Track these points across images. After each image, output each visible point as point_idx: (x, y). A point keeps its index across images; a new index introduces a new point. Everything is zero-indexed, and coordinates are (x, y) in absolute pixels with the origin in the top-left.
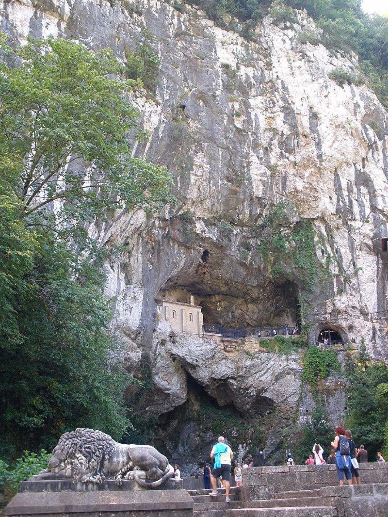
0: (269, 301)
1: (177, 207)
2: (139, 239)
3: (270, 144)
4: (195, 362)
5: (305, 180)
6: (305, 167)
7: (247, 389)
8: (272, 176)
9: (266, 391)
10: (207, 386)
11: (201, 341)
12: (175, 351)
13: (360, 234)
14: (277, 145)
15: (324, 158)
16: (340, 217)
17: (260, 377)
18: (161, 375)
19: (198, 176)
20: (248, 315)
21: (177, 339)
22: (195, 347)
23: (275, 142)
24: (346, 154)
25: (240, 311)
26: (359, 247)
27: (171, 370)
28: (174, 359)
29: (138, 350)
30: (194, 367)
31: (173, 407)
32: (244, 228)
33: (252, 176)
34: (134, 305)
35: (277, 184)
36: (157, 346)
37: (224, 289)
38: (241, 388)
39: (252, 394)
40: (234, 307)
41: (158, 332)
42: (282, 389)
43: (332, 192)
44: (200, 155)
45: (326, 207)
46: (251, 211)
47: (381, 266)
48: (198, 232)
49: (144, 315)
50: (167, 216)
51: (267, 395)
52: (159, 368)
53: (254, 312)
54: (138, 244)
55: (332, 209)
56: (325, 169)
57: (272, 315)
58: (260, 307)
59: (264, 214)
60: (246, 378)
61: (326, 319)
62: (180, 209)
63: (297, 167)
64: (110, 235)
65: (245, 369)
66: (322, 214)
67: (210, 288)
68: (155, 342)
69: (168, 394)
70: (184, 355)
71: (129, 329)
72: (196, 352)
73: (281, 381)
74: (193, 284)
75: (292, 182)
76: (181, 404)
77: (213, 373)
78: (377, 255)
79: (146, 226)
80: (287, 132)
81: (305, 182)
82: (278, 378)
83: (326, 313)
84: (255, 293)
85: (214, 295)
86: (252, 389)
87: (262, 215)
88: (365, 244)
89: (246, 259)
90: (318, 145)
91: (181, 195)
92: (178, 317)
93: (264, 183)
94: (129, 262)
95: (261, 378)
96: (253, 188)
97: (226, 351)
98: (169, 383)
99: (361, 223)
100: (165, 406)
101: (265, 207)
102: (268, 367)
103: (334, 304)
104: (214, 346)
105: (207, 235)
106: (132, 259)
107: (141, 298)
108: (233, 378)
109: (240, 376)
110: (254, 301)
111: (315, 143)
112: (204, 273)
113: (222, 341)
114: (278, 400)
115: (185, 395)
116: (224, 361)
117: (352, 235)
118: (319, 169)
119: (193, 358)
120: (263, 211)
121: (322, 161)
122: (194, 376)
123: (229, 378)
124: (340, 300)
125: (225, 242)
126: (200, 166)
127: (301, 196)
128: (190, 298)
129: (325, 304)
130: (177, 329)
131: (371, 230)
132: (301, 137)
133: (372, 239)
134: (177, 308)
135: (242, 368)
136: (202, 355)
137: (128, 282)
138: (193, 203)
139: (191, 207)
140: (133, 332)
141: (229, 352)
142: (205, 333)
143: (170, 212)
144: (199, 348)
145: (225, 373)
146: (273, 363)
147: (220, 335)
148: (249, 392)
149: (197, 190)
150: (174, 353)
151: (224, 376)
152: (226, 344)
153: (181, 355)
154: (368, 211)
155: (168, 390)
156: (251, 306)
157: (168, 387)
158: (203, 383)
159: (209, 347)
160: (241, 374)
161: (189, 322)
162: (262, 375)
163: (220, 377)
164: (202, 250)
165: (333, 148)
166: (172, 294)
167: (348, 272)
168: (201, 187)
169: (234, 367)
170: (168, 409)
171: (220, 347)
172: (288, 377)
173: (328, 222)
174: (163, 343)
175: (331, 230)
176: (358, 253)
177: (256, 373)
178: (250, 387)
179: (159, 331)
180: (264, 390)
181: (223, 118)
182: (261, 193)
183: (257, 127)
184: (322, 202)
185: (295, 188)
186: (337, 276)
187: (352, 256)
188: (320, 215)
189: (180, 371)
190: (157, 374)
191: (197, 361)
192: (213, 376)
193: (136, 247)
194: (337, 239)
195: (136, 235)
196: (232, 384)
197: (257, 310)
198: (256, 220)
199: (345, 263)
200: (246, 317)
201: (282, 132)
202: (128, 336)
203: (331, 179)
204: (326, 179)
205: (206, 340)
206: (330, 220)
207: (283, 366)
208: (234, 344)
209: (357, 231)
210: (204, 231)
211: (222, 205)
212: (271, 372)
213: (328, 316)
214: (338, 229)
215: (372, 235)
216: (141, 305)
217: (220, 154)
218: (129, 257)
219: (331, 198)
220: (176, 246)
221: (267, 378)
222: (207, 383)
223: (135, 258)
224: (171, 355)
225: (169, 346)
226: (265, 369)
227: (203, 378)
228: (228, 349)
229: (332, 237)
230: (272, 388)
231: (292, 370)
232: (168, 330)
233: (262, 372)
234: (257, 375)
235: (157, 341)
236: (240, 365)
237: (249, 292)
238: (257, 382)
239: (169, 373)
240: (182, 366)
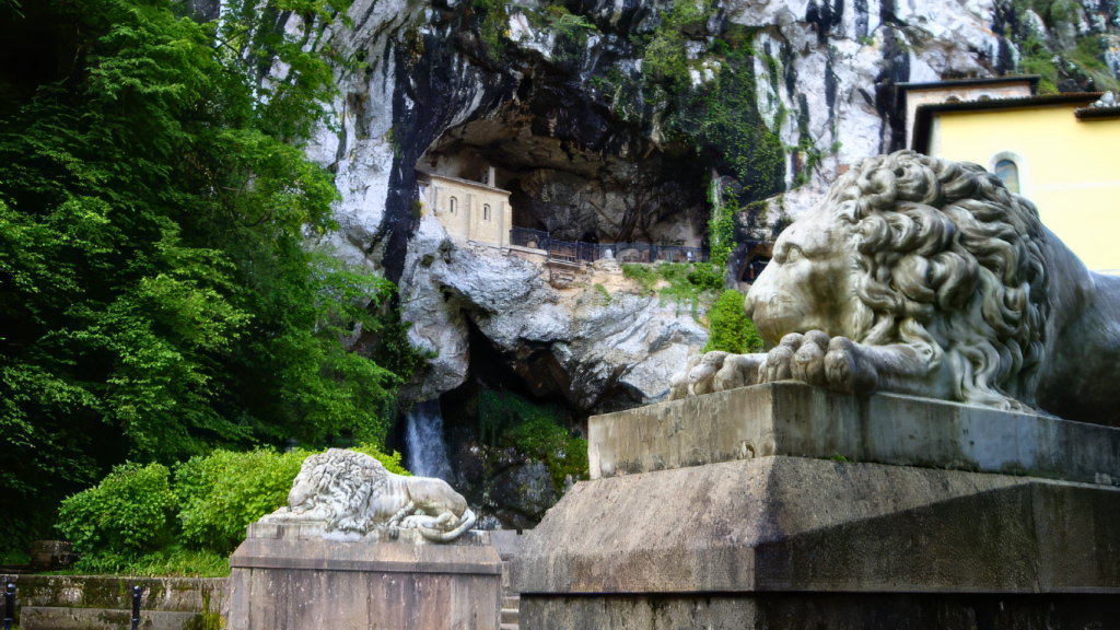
0: (649, 190)
2: (389, 45)
4: (489, 303)
7: (592, 365)
9: (629, 371)
10: (511, 355)
11: (506, 263)
12: (450, 280)
13: (852, 69)
16: (814, 29)
17: (620, 342)
18: (418, 326)
20: (603, 214)
21: (457, 255)
22: (492, 275)
25: (588, 205)
26: (846, 96)
27: (440, 316)
28: (447, 297)
29: (376, 274)
30: (487, 314)
31: (438, 391)
32: (611, 36)
34: (372, 182)
36: (414, 266)
37: (559, 157)
38: (577, 363)
39: (600, 377)
40: (578, 195)
41: (419, 241)
42: (662, 371)
45: (787, 6)
47: (888, 138)
48: (513, 39)
49: (392, 203)
51: (631, 380)
52: (416, 312)
53: (617, 211)
54: (386, 57)
55: (797, 11)
57: (654, 219)
58: (631, 200)
59: (654, 10)
60: (593, 344)
61: (762, 236)
64: (329, 35)
65: (589, 326)
66: (778, 19)
67: (530, 154)
68: (410, 259)
69: (431, 366)
70: (469, 289)
71: (360, 230)
72: (493, 284)
73: (660, 355)
74: (496, 144)
76: (456, 386)
77: (524, 328)
78: (882, 115)
79: (407, 19)
82: (657, 346)
83: (764, 225)
85: (539, 168)
86: (602, 366)
88: (862, 91)
89: (609, 101)
92: (461, 211)
94: (367, 91)
95: (620, 346)
97: (553, 286)
98: (434, 344)
99: (857, 46)
100: (424, 389)
102: (638, 323)
103: (782, 208)
104: (529, 273)
105: (531, 45)
106: (373, 86)
107: (387, 167)
108: (564, 342)
109: (579, 338)
110: (620, 187)
112: (520, 124)
113: (548, 265)
114: (651, 392)
115: (464, 370)
116: (548, 307)
117: (836, 70)
119: (486, 294)
122: (486, 331)
123: (555, 341)
124: (795, 202)
128: (486, 172)
129: (763, 208)
130: (457, 236)
131: (877, 64)
133: (875, 82)
134: (460, 192)
135: (585, 322)
136: (504, 290)
137: (363, 133)
140: (366, 237)
141: (560, 288)
142: (514, 247)
144: (497, 277)
145: (549, 329)
146: (648, 316)
147: (545, 252)
148: (596, 370)
150: (448, 282)
151: (545, 336)
152: (556, 271)
153: (462, 288)
154: (874, 20)
155: (432, 356)
156: (611, 197)
157: (433, 349)
158: (503, 348)
159: (519, 275)
160: (581, 334)
161: (482, 222)
162: (623, 341)
163: (537, 336)
164: (519, 76)
166: (451, 160)
167: (819, 146)
169: (568, 319)
170: (428, 395)
171: (541, 277)
172: (677, 346)
173: (788, 37)
174: (427, 262)
175: (793, 57)
176: (842, 108)
177: (612, 334)
178: (598, 362)
179: (420, 237)
180: (624, 369)
186: (795, 152)
187: (831, 113)
188: (769, 20)
189: (458, 321)
190: (409, 325)
191: (494, 302)
192: (524, 334)
193: (382, 61)
194: (802, 75)
195: (383, 39)
196: (562, 354)
197: (623, 206)
199: (814, 125)
200: (601, 217)
202: (357, 243)
205: (514, 259)
206: (793, 34)
207: (667, 324)
208: (572, 273)
209: (846, 62)
210: (525, 38)
212: (641, 334)
213: (767, 232)
214: (806, 52)
215: (876, 72)
216: (386, 182)
218: (367, 81)
220: (465, 65)
221: (633, 346)
222: (511, 348)
223: (381, 84)
224: (443, 287)
225: (440, 268)
226: (632, 328)
227: (504, 337)
228: (558, 282)
229: (792, 68)
230: (642, 366)
231: (686, 333)
232: (440, 237)
233: (623, 335)
234: (614, 339)
235: (415, 257)
236: (580, 314)
237: (610, 168)
238: (613, 353)
239: (435, 323)
240: (462, 310)
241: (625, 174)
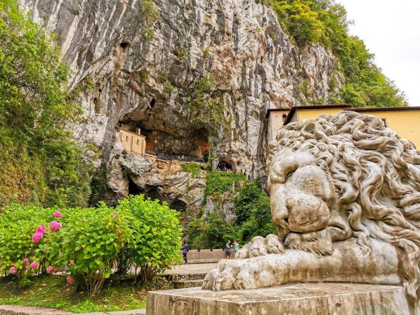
0: (189, 140)
1: (137, 66)
2: (108, 82)
3: (205, 35)
4: (137, 173)
5: (224, 64)
6: (225, 55)
7: (169, 194)
8: (204, 57)
9: (181, 196)
11: (143, 159)
12: (125, 164)
13: (253, 105)
14: (209, 36)
15: (238, 51)
16: (242, 92)
17: (179, 187)
18: (113, 179)
19: (155, 46)
21: (128, 155)
22: (139, 163)
23: (209, 34)
24: (253, 51)
25: (169, 143)
26: (250, 113)
27: (120, 176)
28: (123, 169)
29: (99, 160)
30: (136, 176)
32: (181, 89)
33: (191, 53)
34: (100, 128)
35: (206, 63)
36: (113, 158)
37: (162, 127)
38: (165, 193)
39: (172, 198)
40: (166, 140)
42: (192, 196)
43: (240, 75)
44: (158, 31)
45: (234, 84)
46: (187, 78)
47: (262, 127)
48: (150, 85)
49: (106, 136)
50: (130, 70)
51: (182, 199)
52: (112, 174)
53: (178, 146)
54: (107, 86)
55: (237, 86)
56: (238, 59)
57: (190, 149)
58: (183, 143)
59: (195, 82)
60: (170, 187)
61: (224, 155)
62: (140, 66)
63: (220, 54)
64: (87, 74)
65: (169, 181)
66: (231, 88)
67: (152, 125)
68: (112, 155)
69: (116, 193)
70: (131, 167)
71: (94, 144)
72: (139, 166)
73: (191, 191)
74: (141, 121)
75: (216, 64)
77: (148, 181)
78: (261, 120)
79: (115, 74)
80: (217, 29)
81: (223, 65)
82: (190, 189)
83: (225, 152)
84: (181, 133)
85: (154, 130)
86: (173, 194)
87: (193, 82)
88: (255, 112)
89: (179, 109)
90: (236, 41)
91: (141, 57)
92: (130, 141)
93: (198, 61)
94: (99, 97)
95: (179, 188)
96: (190, 62)
97: (158, 168)
98: (117, 185)
99: (254, 98)
100: (113, 201)
101: (196, 76)
102: (185, 181)
103: (230, 147)
104: (151, 163)
105: (156, 88)
106: (101, 96)
107: (106, 124)
108: (161, 186)
110: (180, 138)
111: (234, 40)
112: (150, 115)
113: (157, 161)
114: (188, 203)
116: (156, 174)
117: (248, 105)
118: (234, 58)
119: (136, 169)
120: (194, 79)
121: (237, 53)
122: (135, 182)
123: (158, 186)
124: (234, 145)
125: (167, 95)
126: (157, 39)
127: (220, 74)
128: (138, 130)
129: (224, 146)
130: (128, 149)
131: (261, 103)
132: (226, 34)
133: (260, 109)
134: (130, 135)
135: (168, 180)
136: (143, 168)
137: (97, 110)
138: (149, 64)
139: (148, 67)
140: (97, 146)
141: (160, 168)
142: (146, 154)
143: (133, 68)
144: (141, 164)
145: (157, 182)
146: (188, 179)
147: (156, 157)
148: (170, 196)
149: (153, 56)
150: (124, 165)
151: (155, 184)
152: (159, 163)
153: (128, 167)
154: (260, 91)
155: (117, 190)
156: (177, 141)
157: (116, 188)
158: (141, 188)
159: (148, 164)
160: (167, 184)
161: (136, 146)
162: (180, 186)
163: (152, 184)
164: (151, 99)
165: (245, 46)
166: (126, 126)
167: (242, 128)
168: (156, 55)
169: (162, 179)
171: (155, 164)
172: (197, 188)
173: (234, 94)
174: (117, 157)
175: (235, 100)
176: (249, 117)
177: (176, 184)
178: (172, 193)
179: (115, 148)
180: (180, 196)
181: (177, 8)
182: (195, 67)
183: (199, 21)
184: (233, 80)
185: (217, 68)
186: (234, 130)
187: (246, 118)
188: (229, 88)
189: (126, 178)
190: (110, 178)
191: (139, 172)
192: (148, 183)
193: (105, 87)
194: (238, 106)
195: (106, 79)
196: (160, 190)
197: (180, 144)
198: (189, 85)
199: (240, 122)
200: (173, 148)
201: (214, 28)
203: (240, 66)
204: (237, 66)
205: (146, 158)
206: (236, 93)
207: (194, 181)
208: (165, 164)
209: (251, 103)
210: (154, 85)
211: (168, 70)
212: (186, 184)
213: (226, 154)
214: (239, 100)
215: (260, 106)
216: (105, 128)
217: (172, 33)
218: (99, 94)
219: (238, 79)
220: (134, 93)
221: (183, 188)
222: (143, 188)
223: (104, 96)
224: (122, 166)
225: (121, 159)
226: (183, 183)
227: (141, 184)
228: (160, 166)
229: (235, 105)
230: (186, 195)
231: (200, 184)
232: (122, 149)
233: (181, 184)
234: (177, 186)
235: (113, 155)
236: (167, 178)
237: (178, 132)
238: (177, 190)
239: (118, 178)
240: (128, 175)
241: (182, 134)
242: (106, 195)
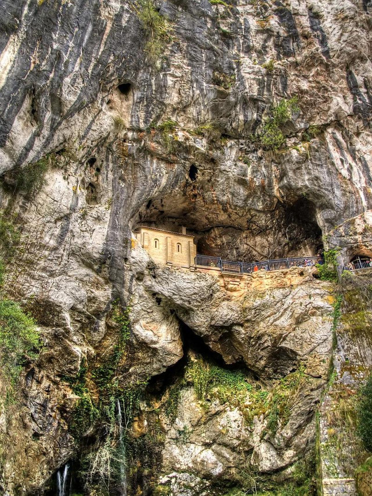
0: (280, 231)
1: (154, 116)
2: (108, 153)
3: (264, 47)
4: (186, 304)
5: (311, 79)
6: (309, 67)
7: (259, 338)
8: (268, 74)
9: (284, 339)
10: (207, 338)
11: (193, 276)
12: (157, 288)
14: (272, 47)
15: (331, 54)
16: (359, 118)
17: (275, 320)
18: (142, 322)
19: (177, 77)
20: (256, 251)
21: (159, 271)
22: (185, 284)
23: (270, 43)
24: (359, 46)
25: (245, 246)
27: (157, 315)
28: (159, 301)
29: (106, 287)
30: (187, 311)
31: (164, 367)
32: (241, 141)
33: (243, 74)
34: (97, 227)
35: (275, 84)
36: (132, 281)
37: (223, 217)
38: (250, 338)
39: (266, 345)
40: (239, 241)
41: (131, 262)
42: (306, 335)
43: (346, 91)
44: (178, 55)
45: (340, 107)
46: (245, 116)
48: (180, 140)
49: (109, 240)
50: (142, 126)
51: (287, 345)
52: (138, 313)
53: (263, 247)
54: (107, 160)
55: (347, 109)
56: (334, 66)
57: (287, 249)
58: (270, 239)
59: (263, 121)
60: (258, 323)
61: (356, 241)
62: (158, 117)
63: (299, 68)
65: (253, 312)
66: (336, 116)
68: (128, 276)
69: (155, 349)
70: (171, 295)
71: (89, 255)
72: (187, 291)
73: (303, 326)
74: (184, 214)
75: (295, 82)
76: (175, 362)
77: (212, 319)
79: (116, 137)
80: (282, 32)
81: (310, 82)
82: (299, 321)
83: (355, 233)
84: (263, 220)
85: (213, 228)
86: (266, 338)
87: (260, 121)
89: (245, 175)
90: (323, 41)
91: (157, 100)
92: (162, 246)
93: (260, 83)
94: (97, 181)
95: (277, 323)
96: (245, 88)
97: (227, 289)
98: (155, 335)
100: (155, 366)
101: (263, 110)
102: (285, 306)
103: (365, 221)
104: (210, 281)
105: (191, 143)
106: (100, 178)
107: (107, 218)
108: (238, 324)
109: (248, 321)
110: (263, 231)
111: (319, 40)
112: (195, 196)
113: (222, 276)
114: (302, 351)
115: (179, 350)
116: (226, 302)
118: (327, 66)
119: (183, 298)
120: (261, 117)
121: (329, 57)
122: (189, 324)
123: (233, 324)
125: (216, 154)
126: (179, 67)
127: (307, 97)
128: (181, 229)
129: (353, 223)
130: (159, 260)
132: (301, 38)
134: (161, 236)
135: (250, 309)
136: (195, 294)
138: (174, 110)
139: (172, 115)
140: (94, 261)
141: (232, 290)
142: (197, 266)
143: (145, 122)
144: (189, 285)
145: (228, 317)
146: (291, 302)
147: (219, 269)
148: (262, 342)
149: (177, 95)
150: (157, 291)
151: (226, 322)
152: (227, 279)
153: (166, 293)
155: (155, 343)
156: (258, 239)
157: (155, 339)
158: (201, 333)
159: (203, 283)
160: (249, 317)
161: (176, 253)
162: (278, 319)
163: (221, 323)
164: (188, 164)
165: (341, 41)
168: (181, 91)
169: (239, 309)
170: (158, 370)
171: (218, 283)
172: (314, 318)
173: (345, 126)
174: (140, 277)
175: (350, 138)
177: (269, 316)
178: (263, 335)
179: (132, 260)
180: (282, 338)
181: (206, 21)
182: (256, 94)
183: (248, 30)
184: (335, 101)
185: (298, 88)
188: (333, 118)
189: (171, 319)
190: (136, 321)
191: (190, 303)
192: (213, 323)
193: (105, 163)
194: (359, 146)
195: (103, 149)
196: (239, 333)
197: (266, 244)
198: (254, 129)
200: (254, 253)
201: (278, 33)
202: (89, 266)
203: (343, 77)
204: (336, 77)
205: (199, 274)
206: (348, 123)
207: (304, 304)
208: (238, 280)
210: (187, 139)
211: (210, 112)
212: (288, 313)
213: (359, 238)
214: (358, 134)
216: (106, 226)
217: (203, 55)
218: (97, 175)
219: (345, 98)
220: (155, 161)
221: (285, 322)
222: (207, 333)
223: (105, 176)
224: (154, 294)
225: (149, 281)
226: (282, 311)
227: (199, 326)
228: (230, 286)
229: (351, 144)
230: (292, 334)
231: (318, 308)
232: (146, 259)
233: (278, 315)
234: (272, 319)
235: (130, 273)
236: (247, 305)
237: (254, 219)
238: (272, 328)
239: (154, 320)
240: (172, 312)
241: (263, 222)
242: (140, 354)
